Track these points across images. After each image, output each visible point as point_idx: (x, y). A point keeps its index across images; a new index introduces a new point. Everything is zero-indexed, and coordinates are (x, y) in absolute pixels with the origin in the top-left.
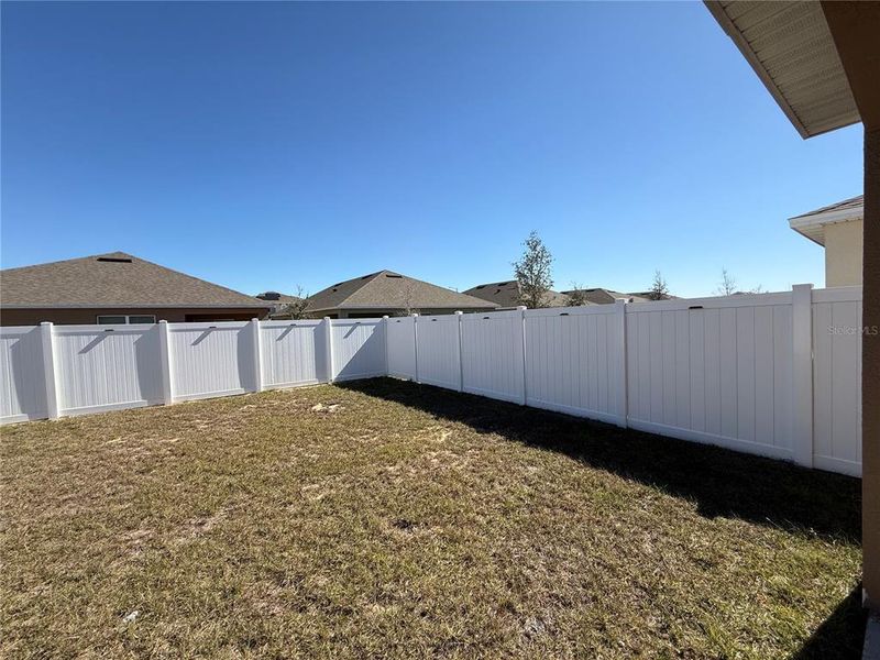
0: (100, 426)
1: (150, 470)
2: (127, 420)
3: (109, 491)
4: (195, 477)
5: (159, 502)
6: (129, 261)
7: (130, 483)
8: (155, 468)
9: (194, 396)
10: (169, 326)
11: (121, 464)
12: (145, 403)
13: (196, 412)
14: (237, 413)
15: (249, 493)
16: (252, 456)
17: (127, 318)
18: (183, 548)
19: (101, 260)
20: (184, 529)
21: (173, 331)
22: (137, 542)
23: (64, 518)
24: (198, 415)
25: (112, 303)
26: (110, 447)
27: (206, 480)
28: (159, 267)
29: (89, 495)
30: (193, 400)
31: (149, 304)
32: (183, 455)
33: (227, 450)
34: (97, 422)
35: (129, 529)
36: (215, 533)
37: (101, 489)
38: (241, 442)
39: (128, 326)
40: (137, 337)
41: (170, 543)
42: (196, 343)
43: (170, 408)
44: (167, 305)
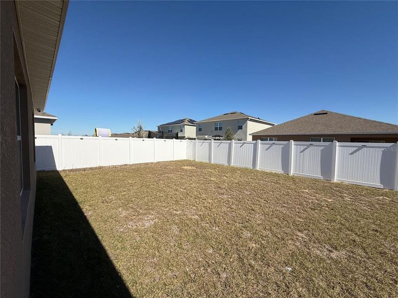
0: (302, 182)
1: (314, 210)
2: (313, 183)
3: (297, 210)
4: (334, 224)
5: (314, 227)
6: (326, 113)
7: (305, 211)
8: (317, 210)
9: (348, 180)
10: (338, 144)
11: (305, 201)
12: (322, 178)
13: (346, 190)
14: (374, 199)
15: (366, 253)
16: (376, 231)
17: (322, 139)
18: (317, 256)
19: (315, 114)
20: (321, 247)
21: (339, 146)
22: (300, 238)
23: (282, 213)
24: (347, 192)
25: (316, 133)
26: (303, 192)
27: (340, 229)
28: (340, 114)
29: (291, 208)
30: (346, 183)
31: (332, 133)
32: (332, 209)
33: (359, 218)
34: (303, 180)
35: (299, 231)
36: (336, 262)
37: (294, 207)
38: (370, 219)
39: (322, 143)
40: (322, 148)
41: (312, 249)
42: (352, 154)
43: (333, 183)
44: (341, 133)
